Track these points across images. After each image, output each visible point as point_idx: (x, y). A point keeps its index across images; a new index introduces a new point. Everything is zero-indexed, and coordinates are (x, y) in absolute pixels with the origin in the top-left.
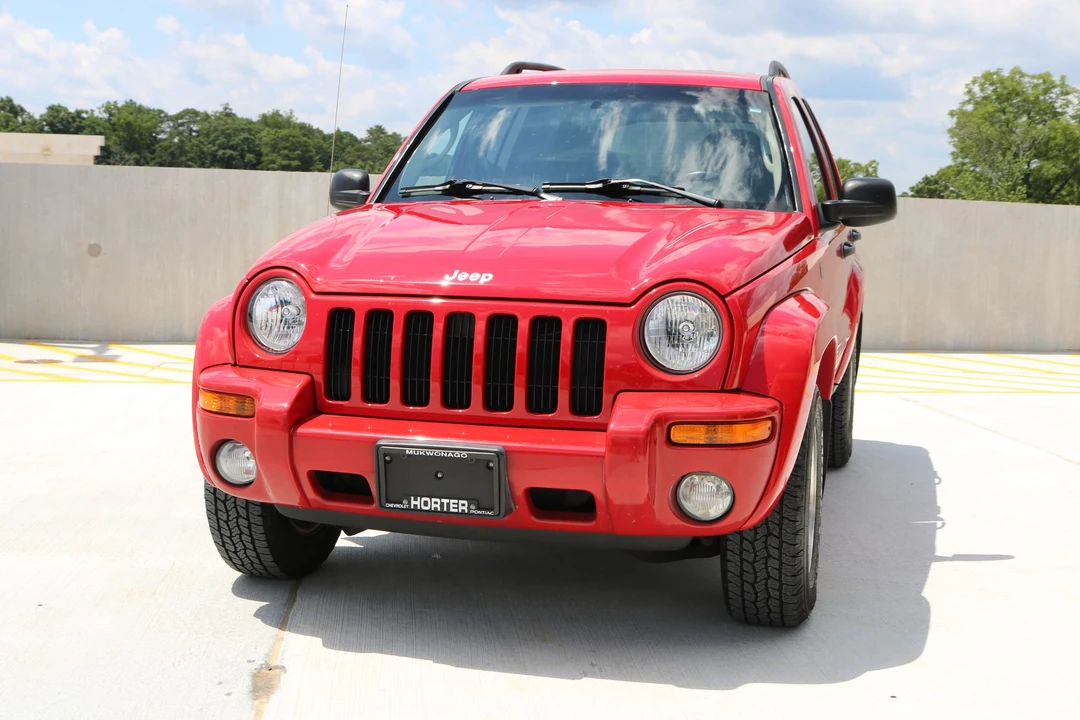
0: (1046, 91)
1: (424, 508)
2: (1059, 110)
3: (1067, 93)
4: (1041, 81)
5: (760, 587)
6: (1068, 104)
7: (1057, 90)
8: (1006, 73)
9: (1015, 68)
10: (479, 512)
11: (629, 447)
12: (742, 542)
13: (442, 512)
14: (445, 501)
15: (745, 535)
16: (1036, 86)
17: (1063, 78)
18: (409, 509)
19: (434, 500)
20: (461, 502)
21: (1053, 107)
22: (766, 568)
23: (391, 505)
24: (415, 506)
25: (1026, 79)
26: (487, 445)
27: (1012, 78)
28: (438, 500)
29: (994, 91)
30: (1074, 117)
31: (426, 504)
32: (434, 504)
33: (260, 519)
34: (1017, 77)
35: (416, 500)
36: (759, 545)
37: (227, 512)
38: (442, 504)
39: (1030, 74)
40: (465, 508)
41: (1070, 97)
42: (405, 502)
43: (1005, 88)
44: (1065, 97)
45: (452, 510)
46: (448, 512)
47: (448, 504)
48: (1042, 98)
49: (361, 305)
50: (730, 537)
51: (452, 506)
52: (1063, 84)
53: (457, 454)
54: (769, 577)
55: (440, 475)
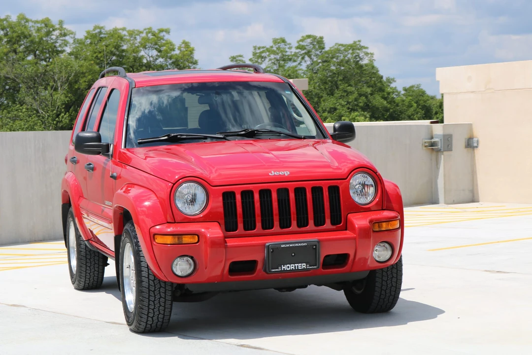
0: (48, 33)
1: (288, 269)
2: (59, 49)
3: (65, 35)
4: (43, 25)
5: (388, 291)
6: (66, 43)
7: (57, 33)
8: (14, 19)
9: (20, 15)
10: (311, 267)
11: (365, 233)
12: (382, 273)
13: (295, 270)
14: (297, 265)
15: (384, 270)
16: (39, 30)
17: (61, 23)
18: (282, 271)
19: (291, 265)
20: (303, 264)
21: (55, 46)
22: (392, 282)
23: (274, 270)
24: (284, 269)
25: (31, 24)
26: (313, 238)
27: (19, 23)
28: (293, 265)
29: (6, 35)
30: (70, 54)
31: (288, 267)
32: (292, 267)
33: (170, 297)
34: (23, 22)
35: (284, 266)
36: (389, 273)
37: (155, 296)
38: (295, 266)
39: (33, 20)
40: (305, 267)
41: (67, 38)
42: (280, 268)
43: (14, 32)
44: (64, 38)
45: (299, 268)
46: (298, 269)
47: (298, 266)
48: (44, 39)
49: (237, 190)
50: (377, 272)
51: (299, 266)
52: (61, 28)
53: (303, 244)
54: (392, 286)
55: (293, 255)
